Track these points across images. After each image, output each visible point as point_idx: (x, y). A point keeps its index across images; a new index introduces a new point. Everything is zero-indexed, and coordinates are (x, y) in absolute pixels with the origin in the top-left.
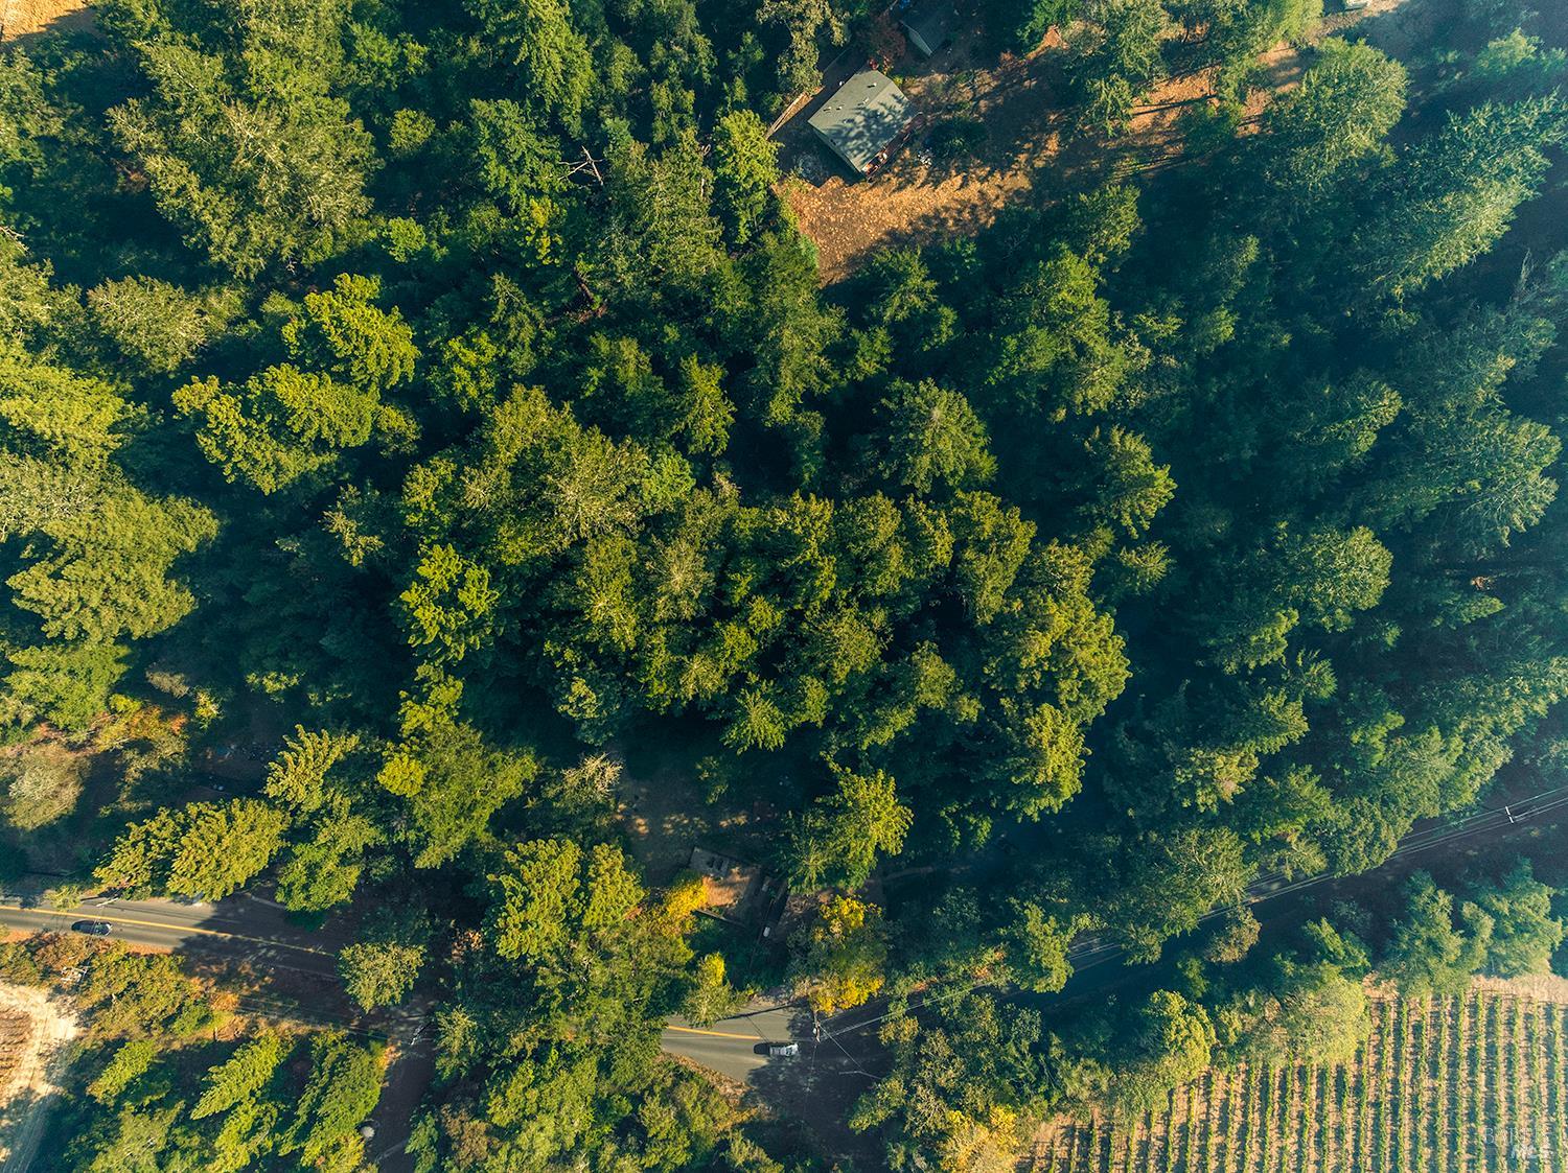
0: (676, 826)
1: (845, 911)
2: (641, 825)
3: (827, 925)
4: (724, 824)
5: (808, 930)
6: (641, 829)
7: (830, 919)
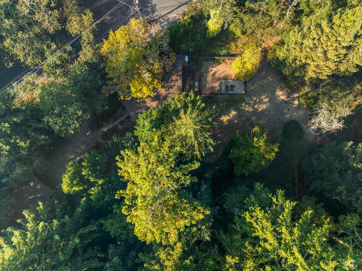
0: (261, 102)
1: (145, 89)
2: (281, 95)
3: (154, 76)
4: (234, 113)
5: (164, 68)
6: (281, 93)
7: (153, 81)
